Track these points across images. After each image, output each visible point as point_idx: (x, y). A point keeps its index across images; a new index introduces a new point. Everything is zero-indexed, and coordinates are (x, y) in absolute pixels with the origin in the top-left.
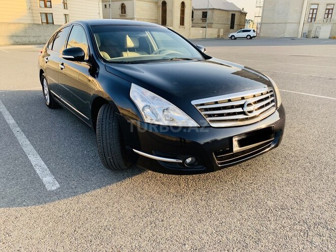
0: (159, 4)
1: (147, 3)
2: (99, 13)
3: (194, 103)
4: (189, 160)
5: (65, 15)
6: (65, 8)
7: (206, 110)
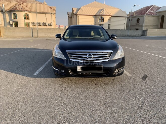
0: (160, 17)
1: (152, 17)
2: (125, 23)
3: (67, 51)
4: (63, 71)
5: (109, 25)
6: (109, 22)
7: (71, 54)
